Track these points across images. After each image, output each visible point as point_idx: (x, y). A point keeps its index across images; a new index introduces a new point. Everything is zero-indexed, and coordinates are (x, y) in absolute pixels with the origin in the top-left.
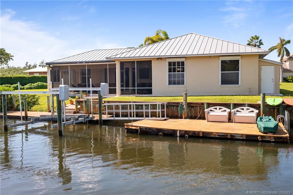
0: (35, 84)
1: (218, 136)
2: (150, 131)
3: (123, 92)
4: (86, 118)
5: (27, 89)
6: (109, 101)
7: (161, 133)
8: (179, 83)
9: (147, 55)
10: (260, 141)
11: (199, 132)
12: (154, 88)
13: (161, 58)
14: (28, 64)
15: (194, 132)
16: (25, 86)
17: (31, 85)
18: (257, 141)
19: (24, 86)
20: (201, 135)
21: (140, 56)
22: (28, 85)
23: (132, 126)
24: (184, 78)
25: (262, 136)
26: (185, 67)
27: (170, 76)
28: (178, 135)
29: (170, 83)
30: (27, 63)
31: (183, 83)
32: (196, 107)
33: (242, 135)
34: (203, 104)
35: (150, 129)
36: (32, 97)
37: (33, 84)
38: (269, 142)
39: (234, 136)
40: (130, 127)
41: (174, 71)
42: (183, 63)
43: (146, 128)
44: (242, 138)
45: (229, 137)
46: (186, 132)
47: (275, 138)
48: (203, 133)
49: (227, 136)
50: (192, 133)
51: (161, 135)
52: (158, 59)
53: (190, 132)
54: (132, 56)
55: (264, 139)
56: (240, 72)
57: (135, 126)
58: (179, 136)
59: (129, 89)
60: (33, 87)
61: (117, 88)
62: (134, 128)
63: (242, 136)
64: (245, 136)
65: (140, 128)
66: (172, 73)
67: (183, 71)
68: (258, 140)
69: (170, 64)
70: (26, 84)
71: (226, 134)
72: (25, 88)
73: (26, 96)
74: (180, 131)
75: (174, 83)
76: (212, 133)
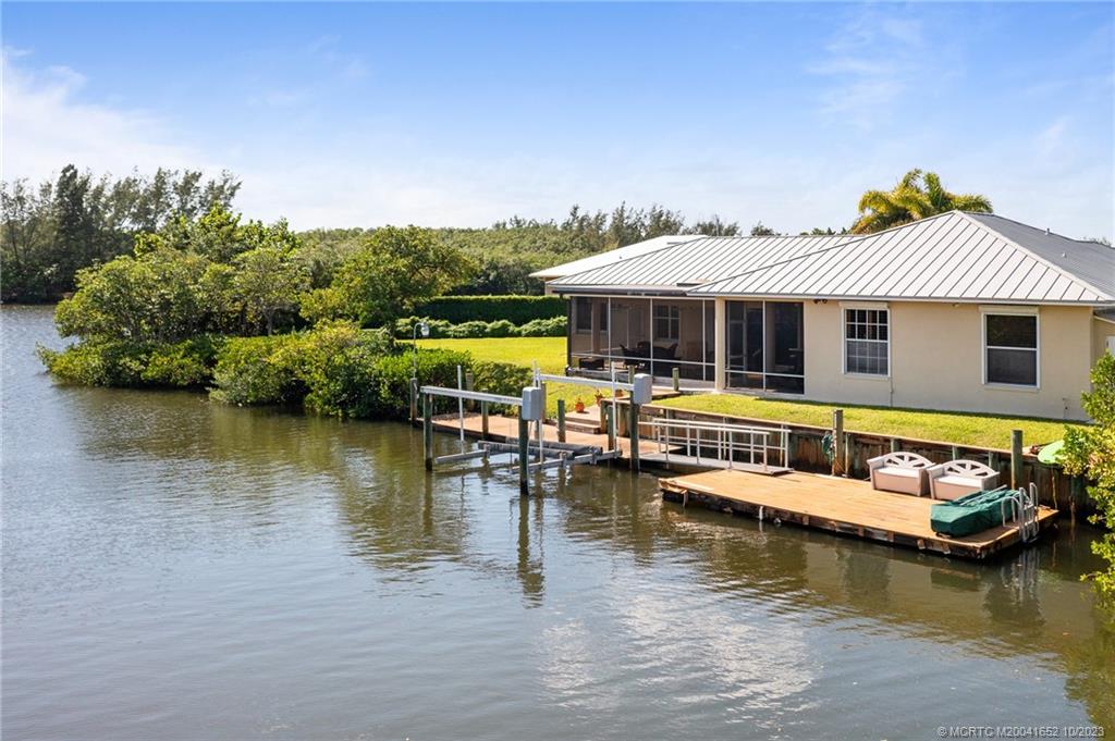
0: (550, 322)
1: (841, 528)
2: (707, 501)
3: (735, 382)
4: (597, 454)
5: (527, 336)
6: (674, 412)
7: (728, 509)
8: (873, 370)
9: (787, 290)
10: (922, 551)
11: (802, 515)
12: (809, 376)
13: (825, 301)
14: (580, 214)
15: (793, 514)
16: (524, 327)
17: (539, 324)
18: (915, 549)
19: (520, 326)
20: (806, 523)
21: (770, 291)
22: (531, 323)
23: (674, 486)
24: (886, 356)
25: (927, 541)
26: (888, 325)
27: (850, 349)
28: (761, 517)
29: (851, 366)
30: (576, 209)
31: (884, 370)
32: (874, 445)
33: (888, 533)
34: (887, 440)
35: (708, 496)
36: (520, 375)
37: (544, 322)
38: (940, 554)
39: (872, 533)
40: (670, 488)
41: (862, 336)
42: (884, 314)
43: (701, 493)
44: (886, 539)
45: (861, 534)
46: (778, 512)
47: (952, 547)
48: (811, 517)
49: (857, 530)
50: (789, 515)
51: (729, 513)
52: (816, 301)
53: (785, 512)
54: (738, 290)
55: (930, 548)
56: (1038, 350)
57: (680, 487)
58: (763, 520)
59: (741, 374)
60: (543, 329)
61: (716, 365)
62: (676, 490)
63: (886, 535)
64: (892, 535)
65: (690, 492)
66: (867, 340)
67: (884, 336)
68: (917, 547)
69: (851, 314)
70: (526, 322)
71: (855, 527)
72: (524, 332)
73: (507, 369)
74: (765, 508)
75: (862, 369)
76: (826, 520)
